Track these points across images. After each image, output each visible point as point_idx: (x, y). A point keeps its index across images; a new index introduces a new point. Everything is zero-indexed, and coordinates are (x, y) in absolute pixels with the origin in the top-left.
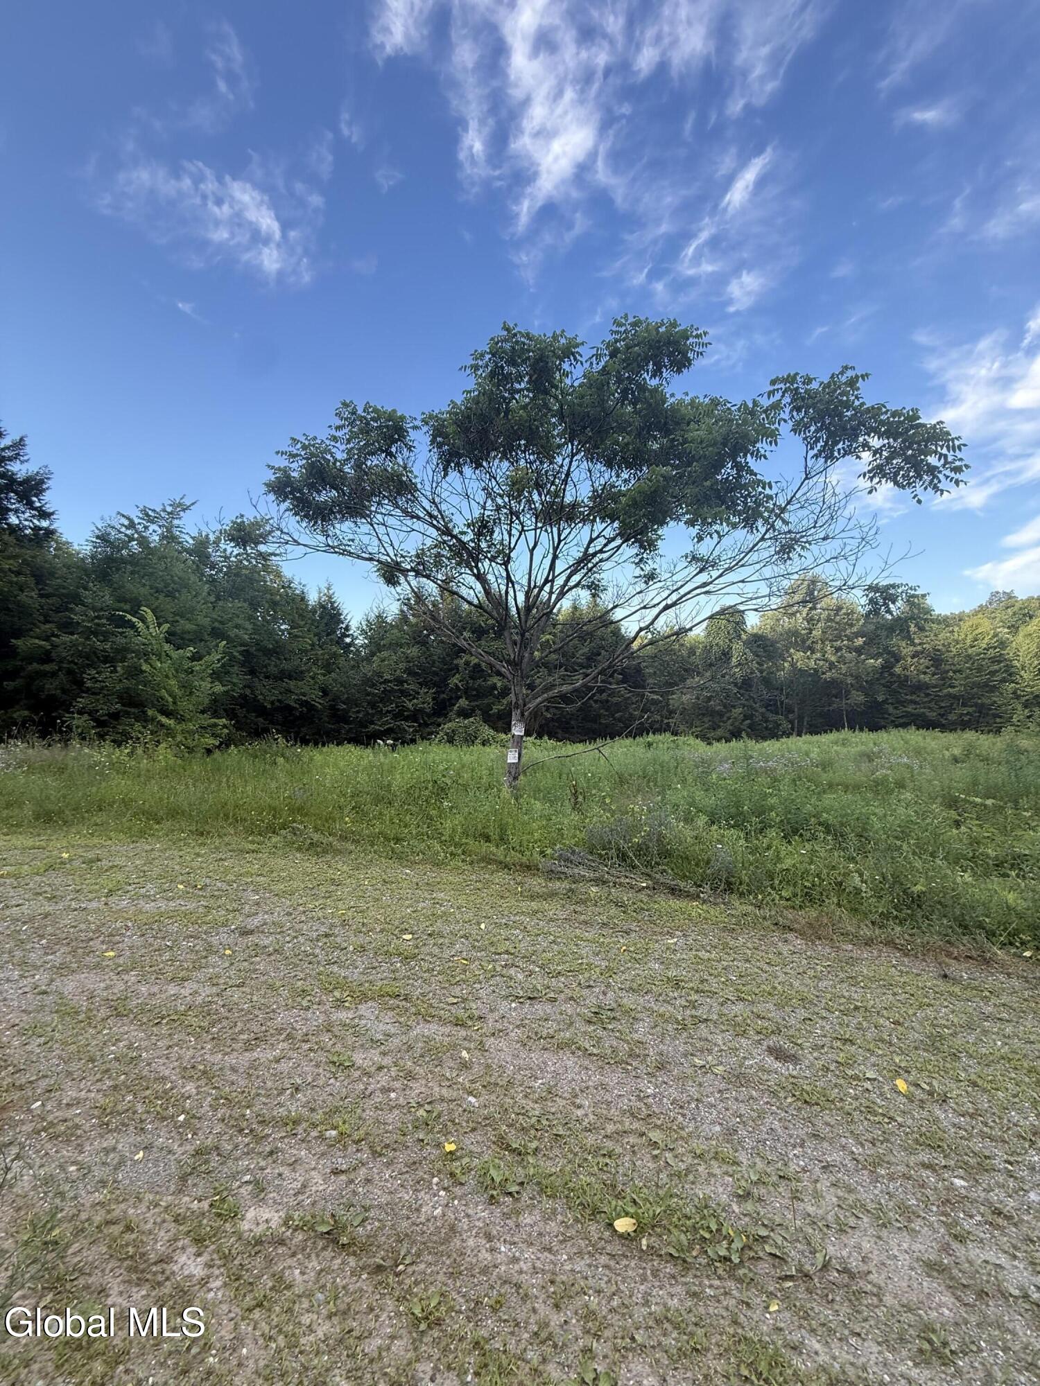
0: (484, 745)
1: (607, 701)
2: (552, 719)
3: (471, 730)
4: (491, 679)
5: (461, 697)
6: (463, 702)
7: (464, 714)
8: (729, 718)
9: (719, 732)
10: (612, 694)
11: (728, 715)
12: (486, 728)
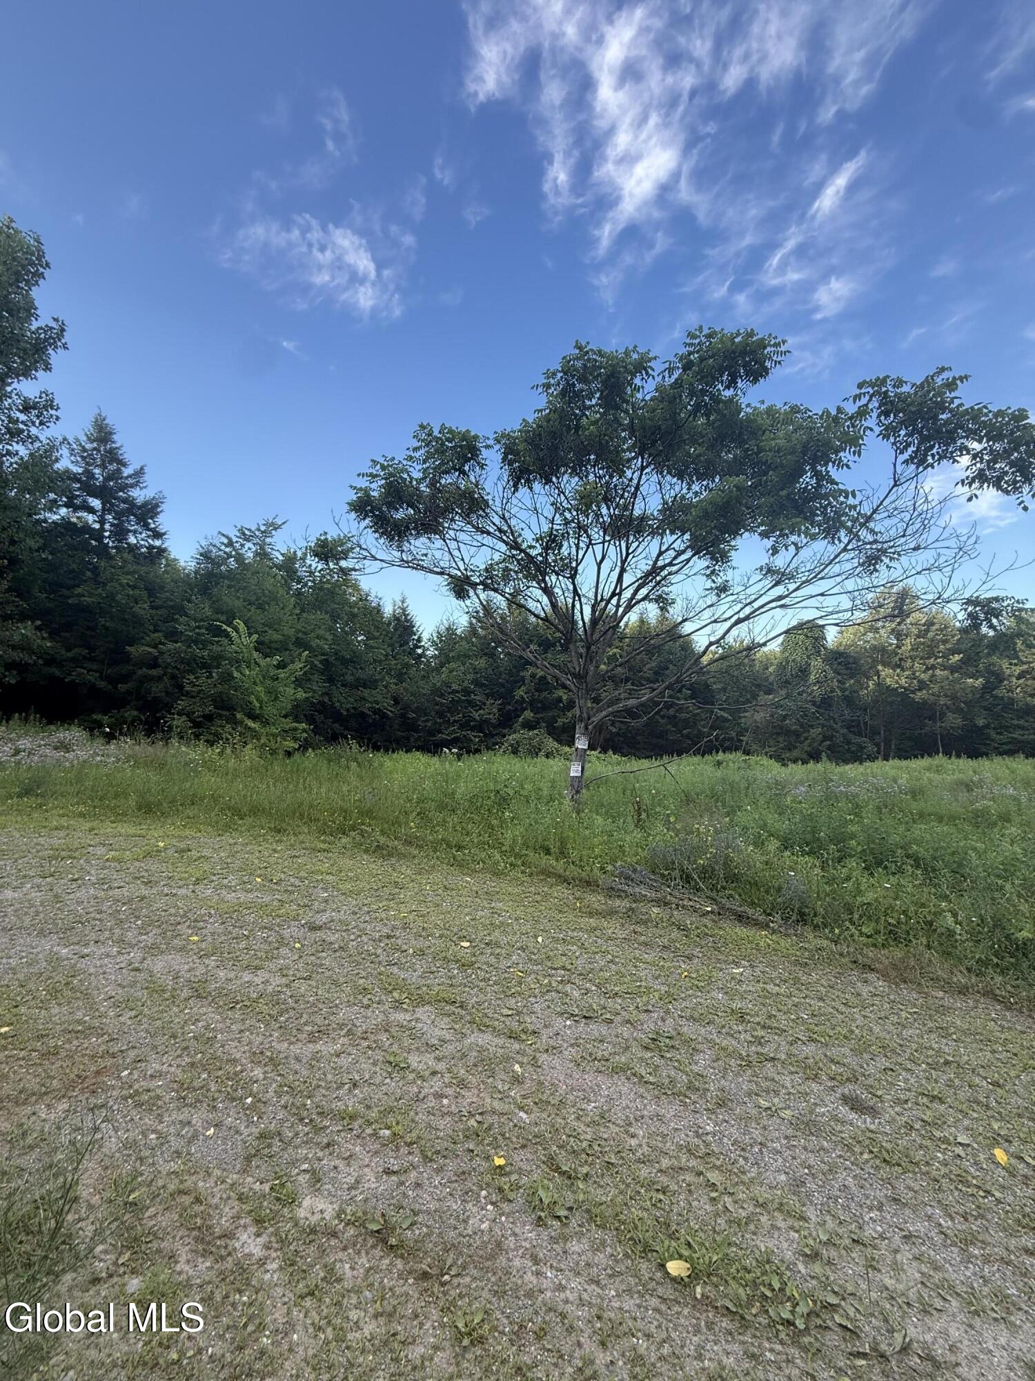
0: (547, 757)
1: (675, 717)
2: (618, 734)
3: (535, 743)
4: (557, 692)
5: (526, 709)
6: (528, 714)
7: (529, 726)
8: (806, 739)
9: (796, 753)
10: (680, 710)
11: (805, 735)
12: (551, 740)
